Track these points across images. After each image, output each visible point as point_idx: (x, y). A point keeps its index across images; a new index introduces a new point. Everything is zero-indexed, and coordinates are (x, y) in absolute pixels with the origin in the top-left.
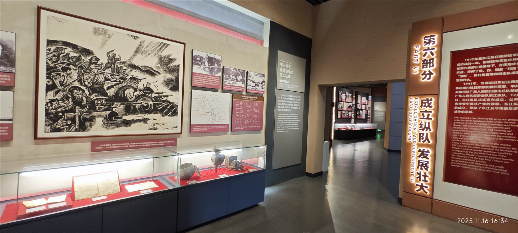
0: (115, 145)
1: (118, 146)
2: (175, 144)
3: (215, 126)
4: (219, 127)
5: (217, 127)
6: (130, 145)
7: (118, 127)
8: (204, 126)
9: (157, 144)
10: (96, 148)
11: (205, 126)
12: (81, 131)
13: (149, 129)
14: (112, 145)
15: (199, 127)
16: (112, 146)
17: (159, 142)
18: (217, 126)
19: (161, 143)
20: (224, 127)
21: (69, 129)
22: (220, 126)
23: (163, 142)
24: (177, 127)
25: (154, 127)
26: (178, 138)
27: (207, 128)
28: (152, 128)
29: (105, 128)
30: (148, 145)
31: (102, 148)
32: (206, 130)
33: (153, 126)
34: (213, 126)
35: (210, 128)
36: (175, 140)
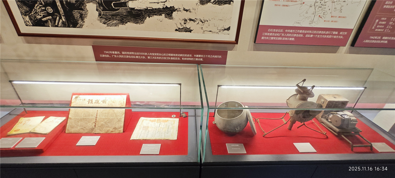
0: (126, 53)
1: (131, 55)
2: (223, 61)
3: (315, 32)
4: (324, 34)
5: (320, 34)
6: (149, 56)
7: (123, 22)
8: (289, 31)
9: (192, 59)
10: (101, 56)
11: (291, 31)
12: (72, 27)
13: (176, 30)
14: (121, 52)
15: (277, 33)
16: (122, 54)
17: (195, 56)
18: (320, 32)
19: (199, 57)
20: (339, 35)
21: (55, 23)
22: (327, 32)
23: (202, 56)
24: (228, 29)
25: (184, 26)
26: (229, 52)
27: (295, 35)
28: (181, 27)
29: (105, 23)
30: (176, 59)
31: (108, 56)
32: (291, 39)
33: (183, 24)
34: (310, 32)
35: (302, 36)
36: (225, 54)
